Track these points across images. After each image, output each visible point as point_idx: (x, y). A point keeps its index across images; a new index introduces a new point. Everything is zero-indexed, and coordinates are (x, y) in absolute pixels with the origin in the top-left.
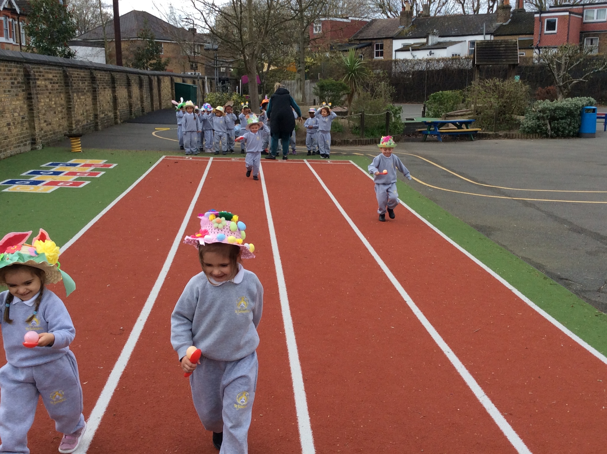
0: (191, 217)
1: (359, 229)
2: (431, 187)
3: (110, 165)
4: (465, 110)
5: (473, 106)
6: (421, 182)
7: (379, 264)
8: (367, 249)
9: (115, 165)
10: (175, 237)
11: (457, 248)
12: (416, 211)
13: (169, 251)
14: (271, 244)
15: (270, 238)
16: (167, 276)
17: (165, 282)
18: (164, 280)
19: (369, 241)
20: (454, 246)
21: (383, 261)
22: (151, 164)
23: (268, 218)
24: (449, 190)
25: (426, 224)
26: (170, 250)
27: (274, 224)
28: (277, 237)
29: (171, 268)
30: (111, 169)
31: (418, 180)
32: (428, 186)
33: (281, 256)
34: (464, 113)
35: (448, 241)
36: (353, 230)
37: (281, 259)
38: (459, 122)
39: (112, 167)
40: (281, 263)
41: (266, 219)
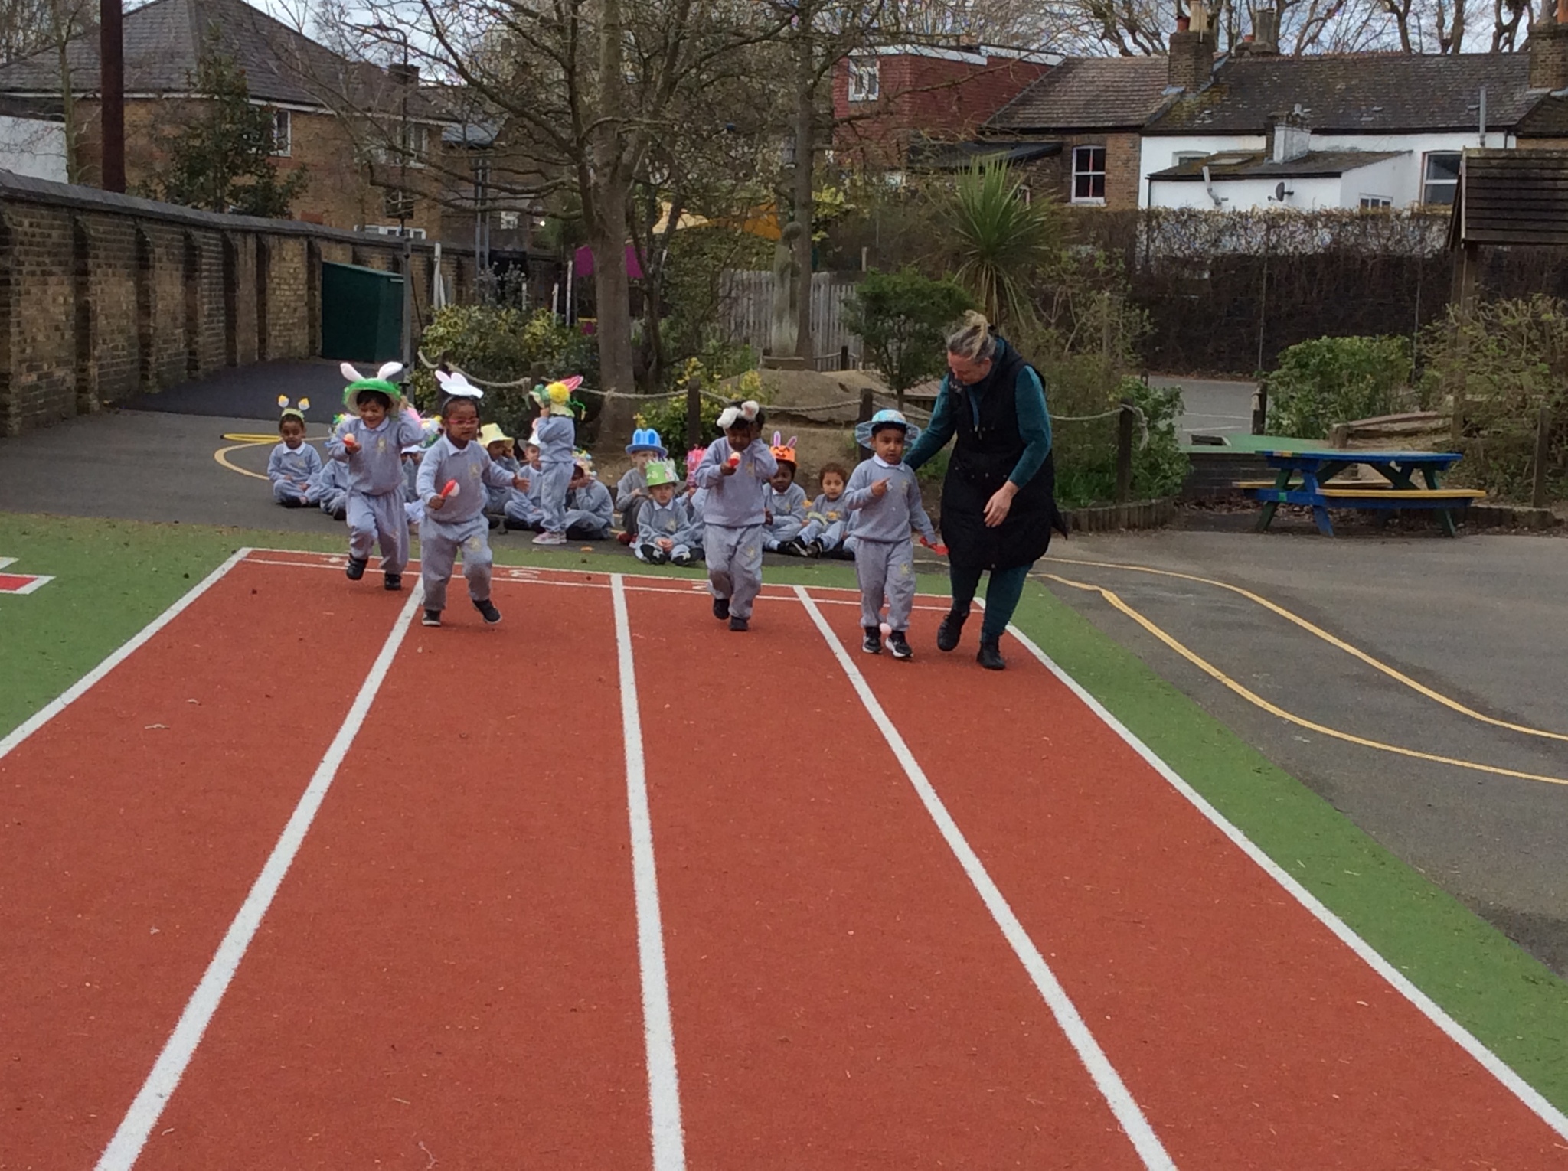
0: (311, 826)
1: (1012, 909)
2: (1303, 727)
3: (25, 582)
4: (1422, 414)
5: (1450, 398)
6: (1261, 702)
7: (1102, 1089)
8: (1049, 1012)
9: (44, 580)
10: (232, 919)
11: (1431, 1022)
12: (1250, 835)
13: (191, 991)
14: (637, 970)
15: (637, 937)
16: (160, 1120)
17: (146, 1149)
18: (143, 1140)
19: (1053, 970)
20: (1418, 1011)
21: (1121, 1074)
22: (188, 580)
23: (634, 842)
24: (1378, 746)
25: (1295, 899)
26: (198, 983)
27: (658, 871)
28: (666, 934)
29: (186, 1076)
30: (24, 595)
31: (1249, 695)
32: (1291, 722)
33: (676, 1031)
34: (1417, 425)
35: (1391, 987)
36: (987, 913)
37: (676, 1044)
38: (1400, 461)
39: (26, 590)
40: (677, 1066)
41: (627, 849)
